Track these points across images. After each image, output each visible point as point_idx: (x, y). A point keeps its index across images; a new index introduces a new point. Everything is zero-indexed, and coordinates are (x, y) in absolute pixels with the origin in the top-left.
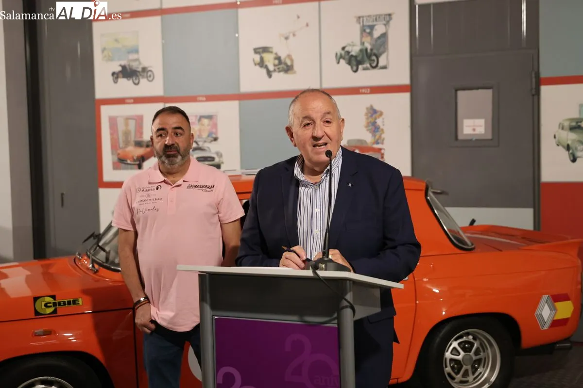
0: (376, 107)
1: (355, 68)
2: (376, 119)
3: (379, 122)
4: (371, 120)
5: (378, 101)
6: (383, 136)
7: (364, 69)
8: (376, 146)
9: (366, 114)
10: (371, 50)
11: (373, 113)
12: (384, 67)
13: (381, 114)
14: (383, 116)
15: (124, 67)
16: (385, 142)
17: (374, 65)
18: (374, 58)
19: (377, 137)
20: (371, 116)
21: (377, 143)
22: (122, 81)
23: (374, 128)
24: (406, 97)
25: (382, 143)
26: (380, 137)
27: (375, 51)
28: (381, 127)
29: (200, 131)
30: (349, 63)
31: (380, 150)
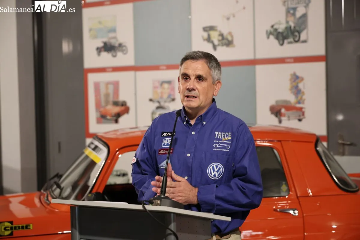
0: (298, 74)
1: (281, 42)
2: (298, 83)
3: (301, 86)
4: (294, 84)
5: (300, 69)
6: (304, 97)
7: (290, 43)
8: (298, 106)
9: (291, 80)
10: (295, 27)
11: (296, 79)
12: (305, 41)
13: (302, 79)
14: (304, 81)
15: (105, 44)
16: (306, 102)
17: (297, 39)
18: (297, 34)
19: (299, 98)
20: (295, 81)
21: (299, 102)
22: (104, 54)
23: (297, 91)
24: (322, 65)
25: (303, 103)
26: (301, 98)
27: (297, 28)
28: (303, 90)
29: (162, 93)
30: (277, 38)
31: (301, 109)
